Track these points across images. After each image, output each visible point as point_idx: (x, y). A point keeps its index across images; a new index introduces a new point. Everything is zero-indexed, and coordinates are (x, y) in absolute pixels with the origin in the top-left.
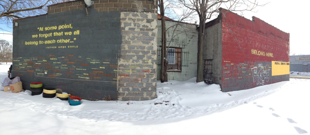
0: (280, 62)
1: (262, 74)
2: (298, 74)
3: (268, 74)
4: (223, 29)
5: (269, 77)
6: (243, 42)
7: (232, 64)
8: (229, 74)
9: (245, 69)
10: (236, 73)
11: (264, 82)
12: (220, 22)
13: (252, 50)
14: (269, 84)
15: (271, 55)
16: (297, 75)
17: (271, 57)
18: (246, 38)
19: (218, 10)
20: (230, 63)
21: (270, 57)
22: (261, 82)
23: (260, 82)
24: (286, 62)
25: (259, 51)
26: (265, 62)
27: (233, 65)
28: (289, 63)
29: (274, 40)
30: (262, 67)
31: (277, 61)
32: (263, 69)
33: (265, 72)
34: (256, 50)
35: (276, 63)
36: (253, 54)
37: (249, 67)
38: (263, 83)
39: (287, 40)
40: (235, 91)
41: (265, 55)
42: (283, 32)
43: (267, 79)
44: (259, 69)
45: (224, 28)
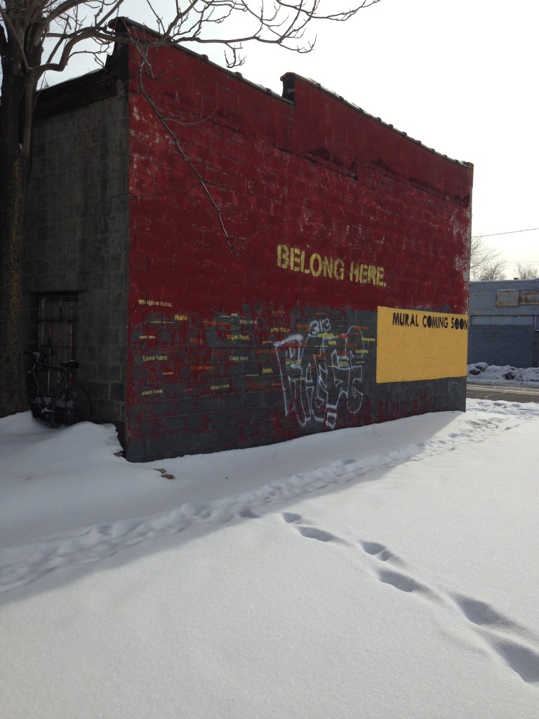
0: (420, 315)
1: (326, 371)
2: (509, 376)
3: (356, 373)
4: (132, 132)
5: (360, 387)
6: (236, 204)
7: (179, 318)
8: (165, 367)
9: (243, 342)
10: (197, 365)
11: (335, 415)
12: (121, 93)
13: (279, 248)
14: (359, 425)
15: (373, 275)
16: (503, 380)
17: (378, 288)
18: (249, 185)
19: (109, 30)
20: (169, 313)
21: (370, 286)
22: (322, 413)
23: (318, 414)
24: (450, 316)
25: (314, 256)
26: (343, 312)
27: (183, 322)
28: (465, 317)
29: (391, 198)
30: (330, 337)
31: (403, 307)
32: (330, 349)
33: (341, 363)
34: (297, 251)
35: (396, 319)
36: (284, 266)
37: (261, 335)
38: (331, 419)
39: (457, 198)
40: (192, 453)
41: (347, 276)
42: (438, 155)
43: (351, 398)
44: (312, 347)
45: (139, 126)
